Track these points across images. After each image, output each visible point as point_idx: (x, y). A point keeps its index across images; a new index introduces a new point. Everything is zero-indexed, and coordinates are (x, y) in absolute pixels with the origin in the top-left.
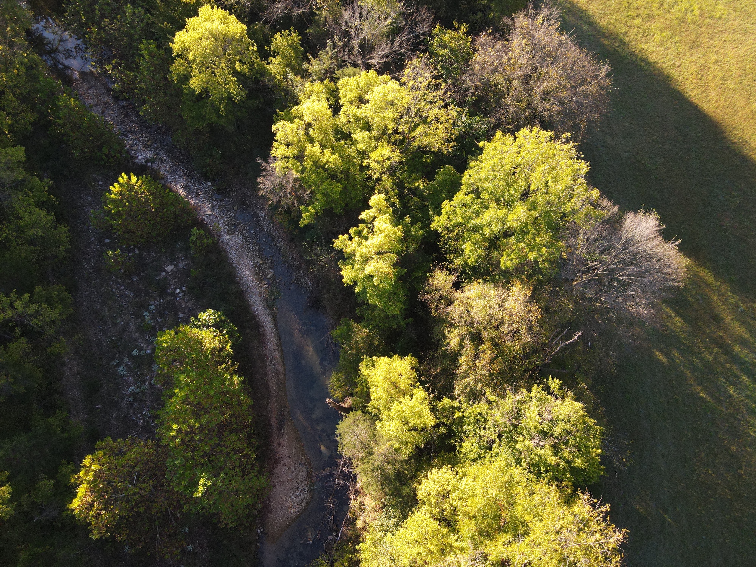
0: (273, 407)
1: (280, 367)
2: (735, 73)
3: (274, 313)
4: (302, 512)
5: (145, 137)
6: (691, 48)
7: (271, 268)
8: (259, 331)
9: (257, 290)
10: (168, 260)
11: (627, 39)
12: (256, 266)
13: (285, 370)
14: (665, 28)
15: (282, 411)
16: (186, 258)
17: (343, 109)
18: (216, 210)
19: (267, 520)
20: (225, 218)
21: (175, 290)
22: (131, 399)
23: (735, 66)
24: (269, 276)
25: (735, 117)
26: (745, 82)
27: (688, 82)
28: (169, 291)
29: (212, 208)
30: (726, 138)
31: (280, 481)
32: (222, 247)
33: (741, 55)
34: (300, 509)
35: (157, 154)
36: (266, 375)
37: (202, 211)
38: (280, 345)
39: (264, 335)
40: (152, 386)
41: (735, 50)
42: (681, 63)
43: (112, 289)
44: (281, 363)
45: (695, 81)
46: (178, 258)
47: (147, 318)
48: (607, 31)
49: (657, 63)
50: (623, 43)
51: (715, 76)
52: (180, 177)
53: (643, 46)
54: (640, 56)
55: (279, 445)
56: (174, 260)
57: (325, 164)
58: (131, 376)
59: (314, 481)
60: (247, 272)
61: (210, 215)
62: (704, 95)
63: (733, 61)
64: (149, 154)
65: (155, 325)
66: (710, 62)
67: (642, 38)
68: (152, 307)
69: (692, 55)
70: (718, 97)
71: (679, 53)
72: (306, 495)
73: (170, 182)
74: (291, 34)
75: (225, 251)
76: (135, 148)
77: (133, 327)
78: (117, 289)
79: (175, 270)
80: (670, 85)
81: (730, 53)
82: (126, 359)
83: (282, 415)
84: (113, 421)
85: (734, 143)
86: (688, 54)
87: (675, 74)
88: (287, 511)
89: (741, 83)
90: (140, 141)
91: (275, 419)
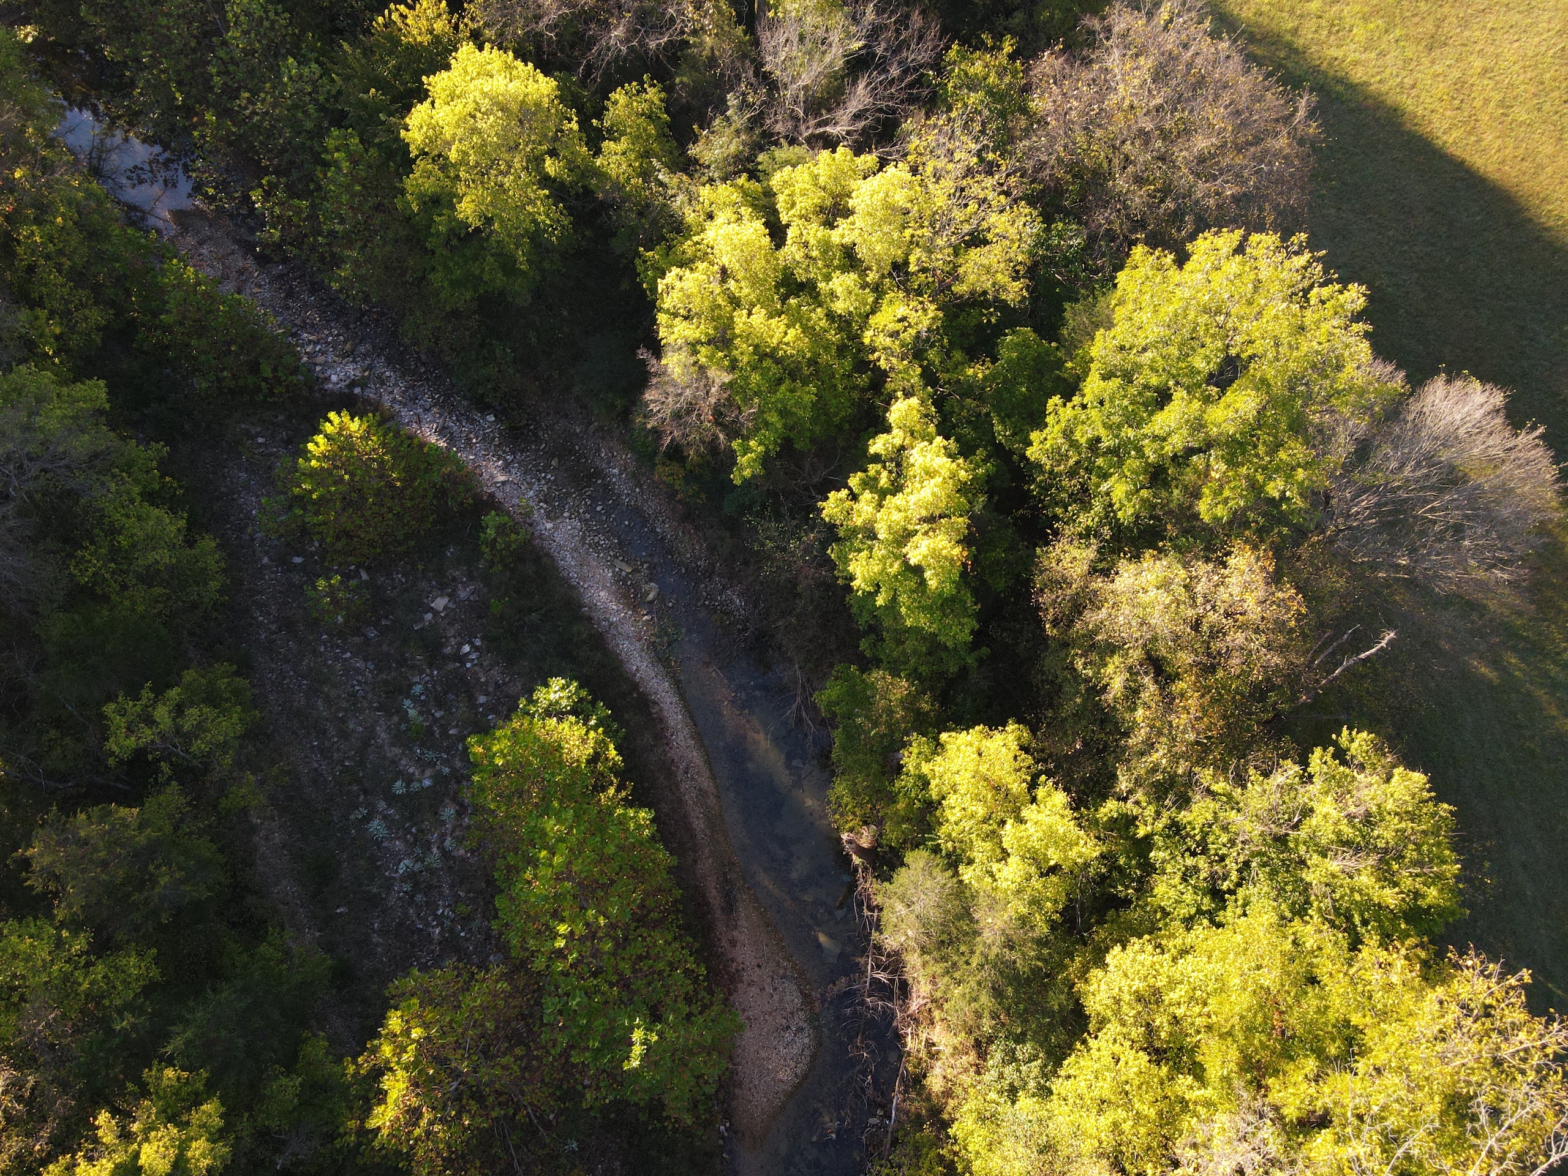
0: (706, 866)
1: (706, 783)
2: (1525, 91)
3: (675, 672)
4: (805, 1077)
5: (338, 335)
6: (1430, 49)
7: (651, 580)
8: (651, 714)
9: (629, 628)
10: (433, 587)
11: (1300, 42)
12: (620, 580)
13: (717, 787)
14: (1371, 13)
15: (725, 873)
16: (471, 578)
17: (791, 233)
18: (514, 471)
19: (735, 1103)
20: (536, 487)
21: (459, 648)
22: (407, 887)
23: (1521, 77)
24: (651, 596)
25: (1542, 178)
26: (1547, 107)
27: (1435, 117)
28: (448, 650)
29: (506, 468)
30: (1531, 220)
31: (748, 1018)
32: (542, 548)
33: (1530, 53)
34: (799, 1071)
35: (370, 368)
36: (680, 802)
37: (486, 476)
38: (698, 736)
39: (661, 720)
40: (445, 854)
41: (1516, 45)
42: (1416, 80)
43: (326, 660)
44: (708, 774)
45: (1448, 113)
46: (454, 579)
47: (412, 713)
48: (1256, 30)
49: (1367, 84)
50: (1293, 50)
51: (1487, 101)
52: (427, 410)
53: (1333, 52)
54: (1332, 73)
55: (733, 943)
56: (445, 586)
57: (775, 349)
58: (398, 838)
59: (817, 1010)
60: (602, 594)
61: (503, 483)
62: (1473, 138)
63: (1516, 67)
64: (352, 370)
65: (431, 726)
66: (1470, 72)
67: (1328, 36)
68: (418, 689)
69: (1433, 62)
70: (1499, 142)
71: (1407, 61)
72: (806, 1041)
73: (408, 424)
74: (645, 90)
75: (548, 555)
76: (320, 359)
77: (383, 735)
78: (336, 658)
79: (451, 605)
80: (1402, 124)
81: (1509, 52)
82: (382, 805)
83: (727, 881)
84: (375, 938)
85: (1548, 229)
86: (1426, 61)
87: (1408, 103)
88: (773, 1079)
89: (1539, 110)
90: (327, 343)
91: (714, 892)
